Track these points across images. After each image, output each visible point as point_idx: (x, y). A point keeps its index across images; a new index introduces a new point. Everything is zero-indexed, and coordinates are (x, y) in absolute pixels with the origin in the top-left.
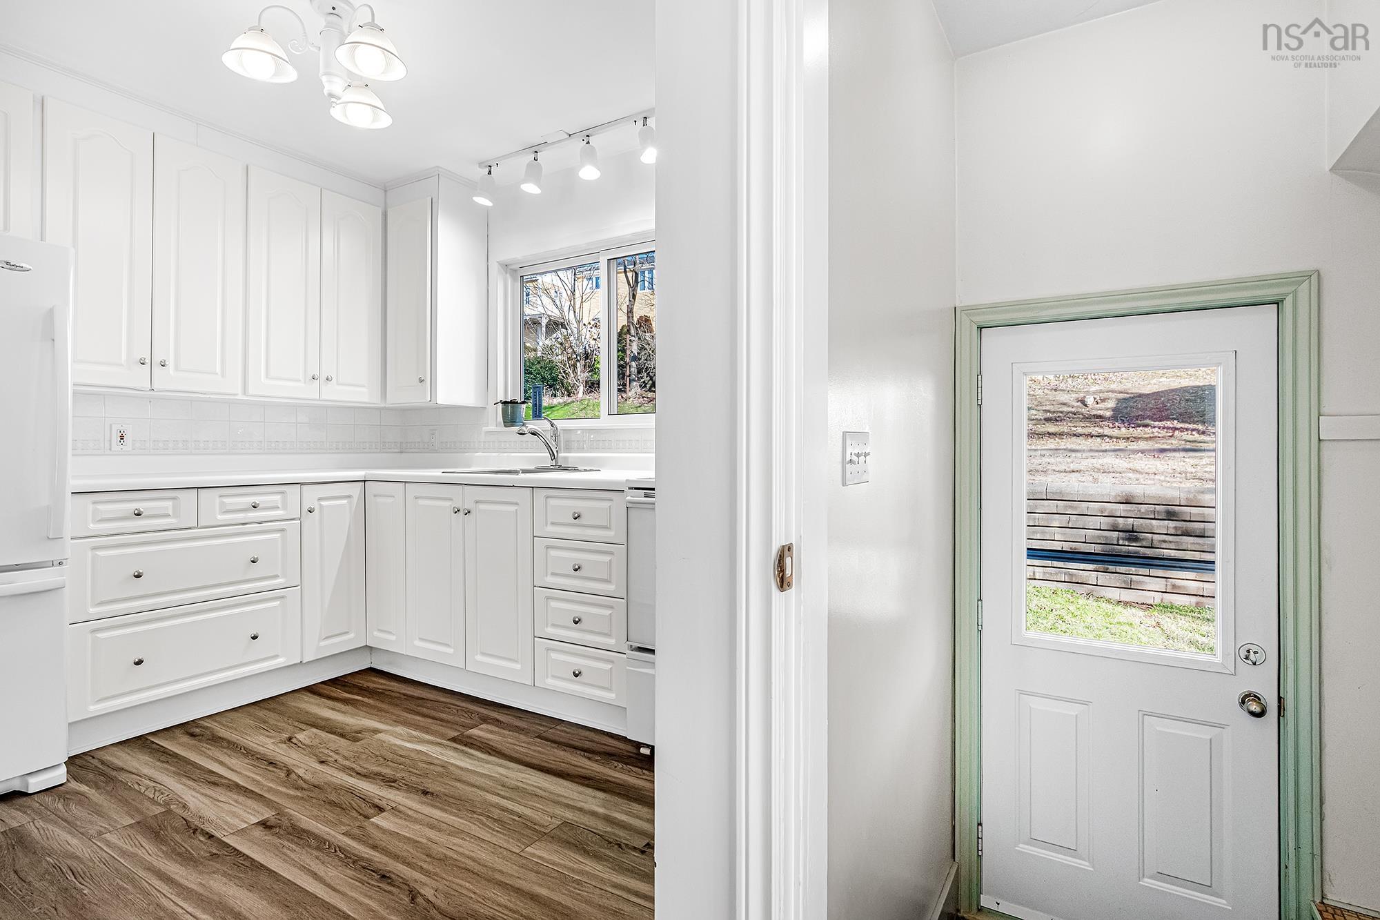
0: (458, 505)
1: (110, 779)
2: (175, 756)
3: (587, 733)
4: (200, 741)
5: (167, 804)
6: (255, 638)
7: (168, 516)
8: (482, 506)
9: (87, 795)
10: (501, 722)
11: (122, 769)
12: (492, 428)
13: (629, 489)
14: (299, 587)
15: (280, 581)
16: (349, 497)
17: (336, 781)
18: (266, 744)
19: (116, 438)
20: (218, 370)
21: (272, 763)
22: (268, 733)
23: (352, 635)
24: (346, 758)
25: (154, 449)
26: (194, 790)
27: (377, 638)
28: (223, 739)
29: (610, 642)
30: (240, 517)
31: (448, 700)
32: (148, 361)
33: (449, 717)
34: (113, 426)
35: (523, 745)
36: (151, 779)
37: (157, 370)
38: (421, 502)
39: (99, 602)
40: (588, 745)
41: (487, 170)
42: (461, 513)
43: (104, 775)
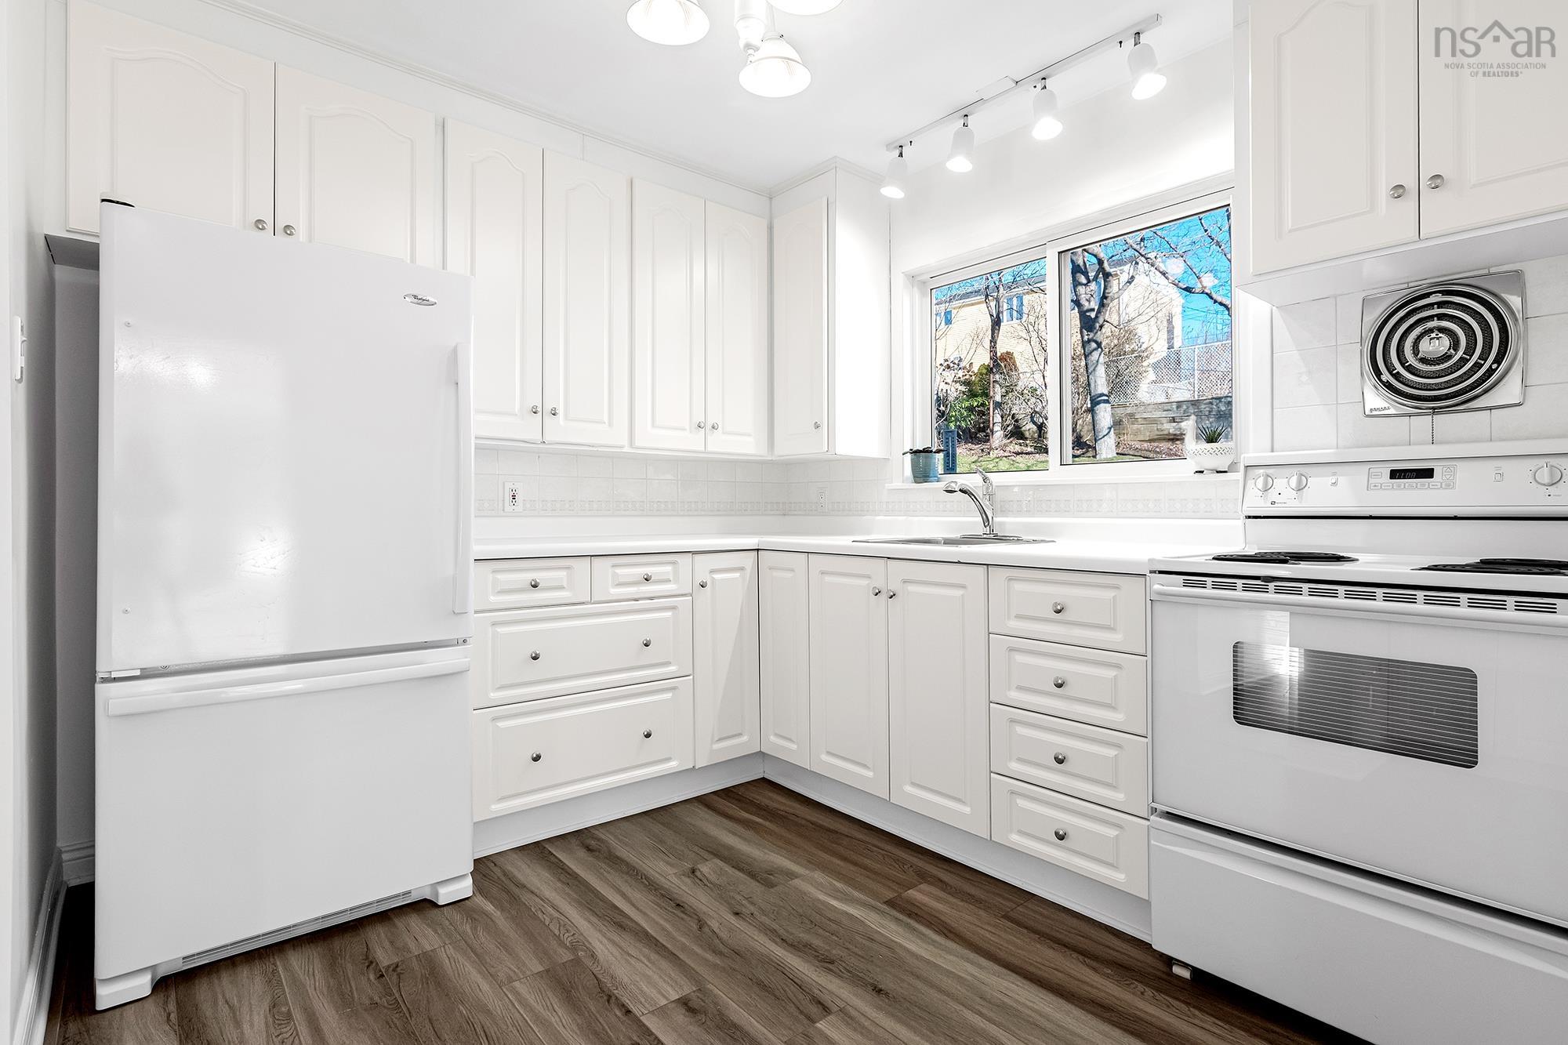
0: (880, 584)
1: (514, 899)
2: (575, 876)
3: (1075, 922)
4: (597, 858)
5: (573, 948)
6: (648, 736)
7: (561, 588)
8: (911, 588)
9: (493, 918)
10: (946, 884)
11: (524, 886)
12: (897, 484)
13: (1151, 572)
14: (691, 677)
15: (672, 668)
16: (742, 569)
17: (758, 948)
18: (665, 872)
19: (508, 498)
20: (606, 419)
21: (678, 905)
22: (666, 858)
23: (745, 738)
24: (763, 912)
25: (543, 510)
26: (600, 931)
27: (773, 744)
28: (622, 860)
29: (1117, 797)
30: (631, 590)
31: (867, 839)
32: (540, 409)
33: (877, 866)
34: (506, 483)
35: (986, 927)
36: (554, 907)
37: (548, 419)
38: (827, 578)
39: (499, 686)
40: (1085, 944)
41: (897, 152)
42: (883, 597)
43: (508, 892)
